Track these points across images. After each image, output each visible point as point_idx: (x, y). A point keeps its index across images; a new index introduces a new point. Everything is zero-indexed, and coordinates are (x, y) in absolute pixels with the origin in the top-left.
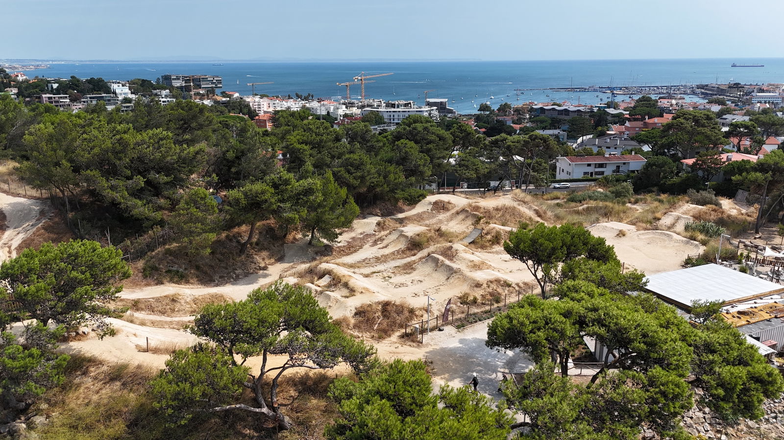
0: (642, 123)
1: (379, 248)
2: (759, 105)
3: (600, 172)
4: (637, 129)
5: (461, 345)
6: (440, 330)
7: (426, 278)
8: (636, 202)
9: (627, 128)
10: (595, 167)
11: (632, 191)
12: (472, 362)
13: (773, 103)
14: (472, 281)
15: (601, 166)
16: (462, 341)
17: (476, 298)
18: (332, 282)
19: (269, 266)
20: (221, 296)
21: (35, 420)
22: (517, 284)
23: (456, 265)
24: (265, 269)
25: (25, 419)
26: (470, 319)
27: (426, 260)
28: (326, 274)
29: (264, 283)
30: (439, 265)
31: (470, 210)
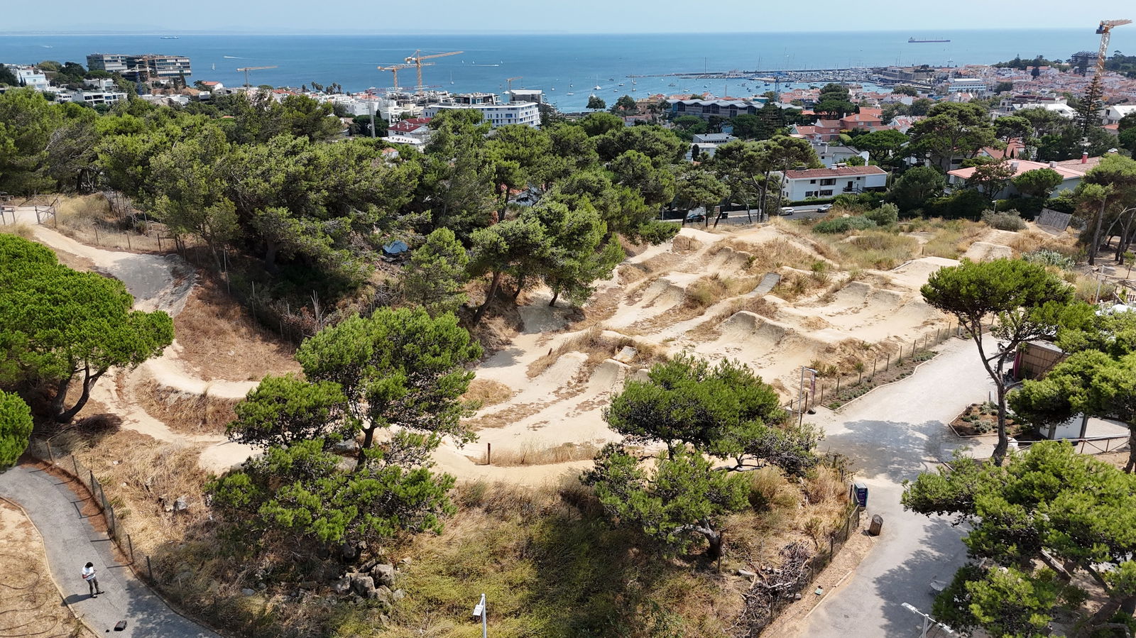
0: (838, 121)
1: (643, 307)
2: (959, 94)
3: (826, 191)
4: (833, 131)
5: (852, 431)
6: (811, 413)
7: (743, 345)
8: (911, 230)
9: (819, 130)
10: (821, 185)
11: (896, 216)
12: (881, 451)
13: (977, 91)
14: (819, 345)
15: (829, 182)
16: (848, 425)
17: (832, 367)
18: (640, 356)
19: (512, 339)
20: (494, 383)
21: (383, 571)
22: (875, 346)
23: (784, 324)
24: (508, 343)
25: (361, 572)
26: (841, 395)
27: (733, 319)
28: (620, 346)
29: (529, 363)
30: (757, 325)
31: (731, 248)
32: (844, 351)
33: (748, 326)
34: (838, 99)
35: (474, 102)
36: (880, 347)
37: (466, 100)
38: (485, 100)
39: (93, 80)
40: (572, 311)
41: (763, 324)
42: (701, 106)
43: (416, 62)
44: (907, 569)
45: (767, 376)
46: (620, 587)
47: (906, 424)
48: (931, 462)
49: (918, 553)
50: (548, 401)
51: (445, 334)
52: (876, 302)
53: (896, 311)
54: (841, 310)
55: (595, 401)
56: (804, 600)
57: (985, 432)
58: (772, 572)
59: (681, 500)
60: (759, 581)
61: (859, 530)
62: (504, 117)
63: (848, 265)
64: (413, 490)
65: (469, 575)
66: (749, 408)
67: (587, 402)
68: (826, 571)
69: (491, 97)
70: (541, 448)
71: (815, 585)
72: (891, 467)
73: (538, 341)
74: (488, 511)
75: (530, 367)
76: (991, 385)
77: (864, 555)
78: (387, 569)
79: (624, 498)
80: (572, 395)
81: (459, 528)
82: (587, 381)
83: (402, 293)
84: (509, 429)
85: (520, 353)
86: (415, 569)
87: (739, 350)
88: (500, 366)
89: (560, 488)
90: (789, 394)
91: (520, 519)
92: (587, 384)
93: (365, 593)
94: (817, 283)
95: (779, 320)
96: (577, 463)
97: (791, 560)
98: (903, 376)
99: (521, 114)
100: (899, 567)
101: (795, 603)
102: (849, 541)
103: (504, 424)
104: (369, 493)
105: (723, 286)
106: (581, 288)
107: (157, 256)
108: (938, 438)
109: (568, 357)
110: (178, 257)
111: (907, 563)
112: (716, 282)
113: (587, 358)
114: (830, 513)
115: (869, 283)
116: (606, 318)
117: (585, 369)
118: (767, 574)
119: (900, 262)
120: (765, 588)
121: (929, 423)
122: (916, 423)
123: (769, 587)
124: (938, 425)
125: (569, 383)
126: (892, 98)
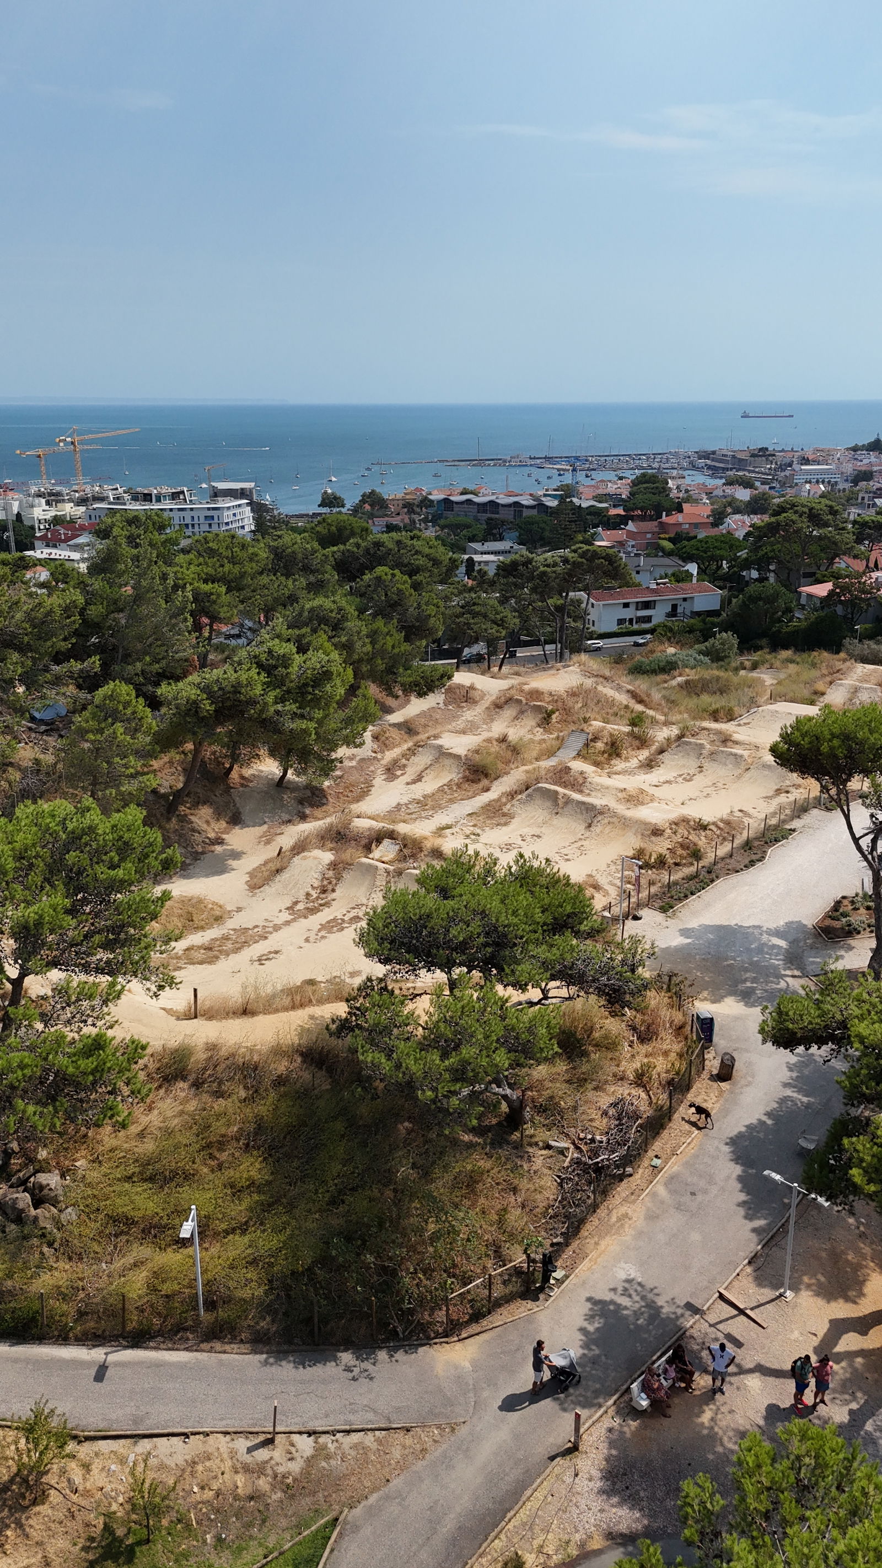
0: (656, 523)
1: (408, 784)
2: (808, 486)
3: (644, 617)
4: (649, 536)
5: (689, 941)
6: (636, 918)
7: (543, 830)
8: (755, 667)
9: (631, 535)
10: (637, 609)
11: (735, 650)
12: (729, 965)
13: (829, 482)
14: (643, 827)
15: (647, 605)
16: (685, 932)
17: (661, 855)
18: (406, 851)
19: (224, 836)
20: (200, 901)
21: (44, 1183)
22: (714, 824)
23: (597, 800)
24: (219, 841)
25: (11, 1186)
26: (673, 893)
27: (529, 795)
28: (379, 837)
29: (249, 869)
30: (561, 802)
31: (523, 699)
32: (675, 833)
33: (549, 804)
34: (654, 494)
35: (158, 500)
36: (721, 825)
37: (147, 497)
38: (175, 496)
40: (308, 793)
41: (568, 801)
42: (474, 503)
43: (72, 443)
44: (769, 1122)
45: (575, 871)
46: (387, 1178)
47: (759, 927)
48: (793, 976)
49: (783, 1100)
50: (279, 922)
51: (127, 836)
52: (715, 765)
53: (739, 777)
54: (670, 776)
55: (346, 918)
56: (637, 1176)
57: (859, 933)
58: (593, 1140)
59: (468, 1052)
60: (576, 1155)
61: (705, 1075)
62: (202, 520)
63: (675, 717)
64: (88, 1064)
65: (171, 1179)
66: (555, 919)
67: (335, 919)
68: (665, 1134)
70: (269, 990)
71: (651, 1153)
72: (741, 987)
73: (261, 837)
74: (197, 1085)
75: (252, 874)
76: (863, 870)
77: (712, 1108)
78: (51, 1180)
79: (389, 1052)
80: (313, 911)
81: (156, 1112)
82: (333, 891)
83: (60, 777)
84: (224, 965)
85: (236, 855)
86: (94, 1176)
87: (539, 837)
88: (207, 876)
89: (299, 1045)
90: (606, 894)
91: (243, 1094)
92: (334, 895)
93: (19, 1218)
94: (637, 743)
95: (589, 795)
96: (323, 1007)
97: (617, 1122)
98: (752, 863)
99: (227, 516)
100: (759, 1120)
101: (625, 1181)
102: (693, 1091)
103: (217, 958)
104: (20, 1073)
105: (514, 751)
106: (320, 758)
108: (801, 944)
109: (305, 858)
111: (768, 1114)
112: (504, 746)
113: (332, 858)
114: (666, 1054)
115: (703, 740)
116: (358, 799)
117: (331, 873)
118: (586, 1143)
119: (743, 711)
120: (585, 1164)
121: (789, 924)
122: (772, 926)
123: (591, 1162)
124: (800, 926)
125: (308, 895)
126: (724, 491)
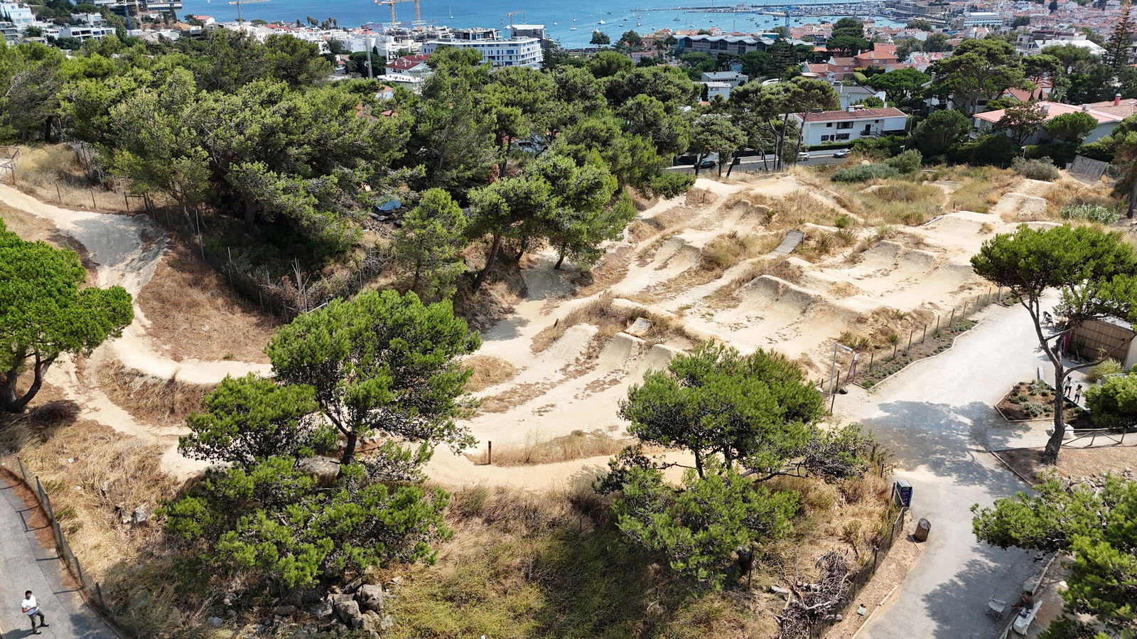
0: (852, 59)
1: (656, 269)
2: (975, 29)
3: (843, 135)
4: (846, 69)
5: (887, 414)
6: (843, 392)
7: (765, 313)
8: (935, 179)
9: (832, 68)
10: (838, 128)
11: (919, 164)
12: (922, 438)
13: (993, 26)
14: (850, 315)
15: (846, 125)
16: (884, 407)
17: (864, 340)
18: (655, 329)
19: (515, 307)
20: (495, 361)
21: (369, 593)
22: (909, 314)
23: (811, 291)
24: (511, 311)
25: (345, 593)
26: (874, 372)
27: (754, 284)
28: (632, 317)
29: (533, 335)
30: (781, 291)
31: (749, 202)
32: (876, 321)
33: (770, 292)
34: (852, 35)
35: (474, 38)
36: (915, 316)
37: (466, 36)
38: (486, 35)
39: (81, 14)
40: (579, 275)
41: (787, 290)
42: (708, 41)
44: (960, 583)
45: (791, 350)
46: (639, 611)
47: (947, 406)
48: (978, 451)
49: (972, 564)
50: (555, 380)
51: (439, 327)
52: (908, 263)
53: (929, 274)
54: (870, 271)
55: (607, 380)
56: (845, 622)
57: (1036, 416)
58: (808, 588)
59: (714, 529)
60: (794, 601)
61: (903, 535)
62: (505, 53)
63: (872, 221)
65: (467, 601)
67: (598, 381)
68: (869, 586)
69: (492, 32)
70: (547, 439)
71: (857, 602)
72: (933, 457)
73: (542, 309)
74: (489, 521)
75: (535, 340)
76: (1039, 360)
77: (910, 566)
78: (374, 591)
80: (581, 373)
81: (456, 541)
82: (597, 357)
83: (394, 258)
84: (513, 413)
85: (523, 323)
86: (406, 592)
87: (761, 318)
88: (501, 339)
89: (570, 493)
90: (818, 370)
91: (525, 532)
92: (597, 361)
93: (350, 622)
94: (843, 242)
95: (804, 286)
96: (589, 460)
97: (828, 573)
98: (940, 349)
99: (523, 51)
100: (951, 581)
101: (836, 625)
102: (892, 548)
103: (507, 408)
104: (349, 520)
105: (742, 245)
106: (590, 250)
107: (125, 216)
108: (984, 423)
109: (576, 330)
110: (147, 218)
111: (960, 576)
112: (734, 241)
113: (597, 331)
114: (870, 514)
115: (899, 242)
116: (617, 281)
117: (595, 343)
118: (803, 590)
119: (930, 218)
120: (802, 609)
121: (973, 405)
122: (958, 405)
123: (807, 608)
124: (983, 408)
125: (577, 359)
126: (906, 33)
